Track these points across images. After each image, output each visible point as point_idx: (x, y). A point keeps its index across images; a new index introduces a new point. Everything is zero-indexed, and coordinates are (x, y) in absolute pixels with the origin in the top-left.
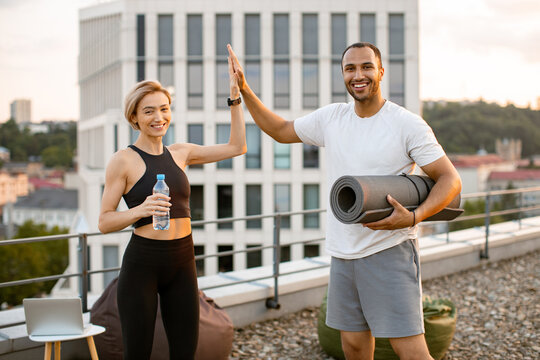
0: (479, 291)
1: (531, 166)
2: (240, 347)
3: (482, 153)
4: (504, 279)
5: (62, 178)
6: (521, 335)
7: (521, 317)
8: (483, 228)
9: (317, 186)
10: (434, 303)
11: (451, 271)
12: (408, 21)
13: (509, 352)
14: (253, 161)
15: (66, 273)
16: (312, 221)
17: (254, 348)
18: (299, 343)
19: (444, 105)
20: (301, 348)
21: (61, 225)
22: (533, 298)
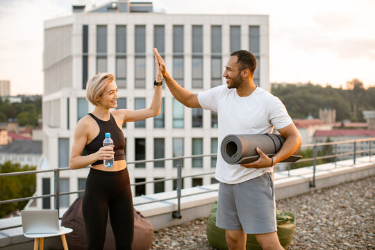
0: (310, 208)
1: (342, 127)
2: (157, 242)
3: (310, 118)
4: (326, 200)
5: (31, 133)
6: (336, 236)
7: (336, 224)
8: (312, 167)
9: (201, 139)
10: (281, 214)
11: (291, 195)
12: (262, 31)
13: (329, 246)
14: (159, 123)
15: (34, 196)
16: (198, 163)
17: (165, 243)
18: (194, 240)
19: (285, 86)
20: (196, 244)
21: (30, 164)
22: (344, 212)
